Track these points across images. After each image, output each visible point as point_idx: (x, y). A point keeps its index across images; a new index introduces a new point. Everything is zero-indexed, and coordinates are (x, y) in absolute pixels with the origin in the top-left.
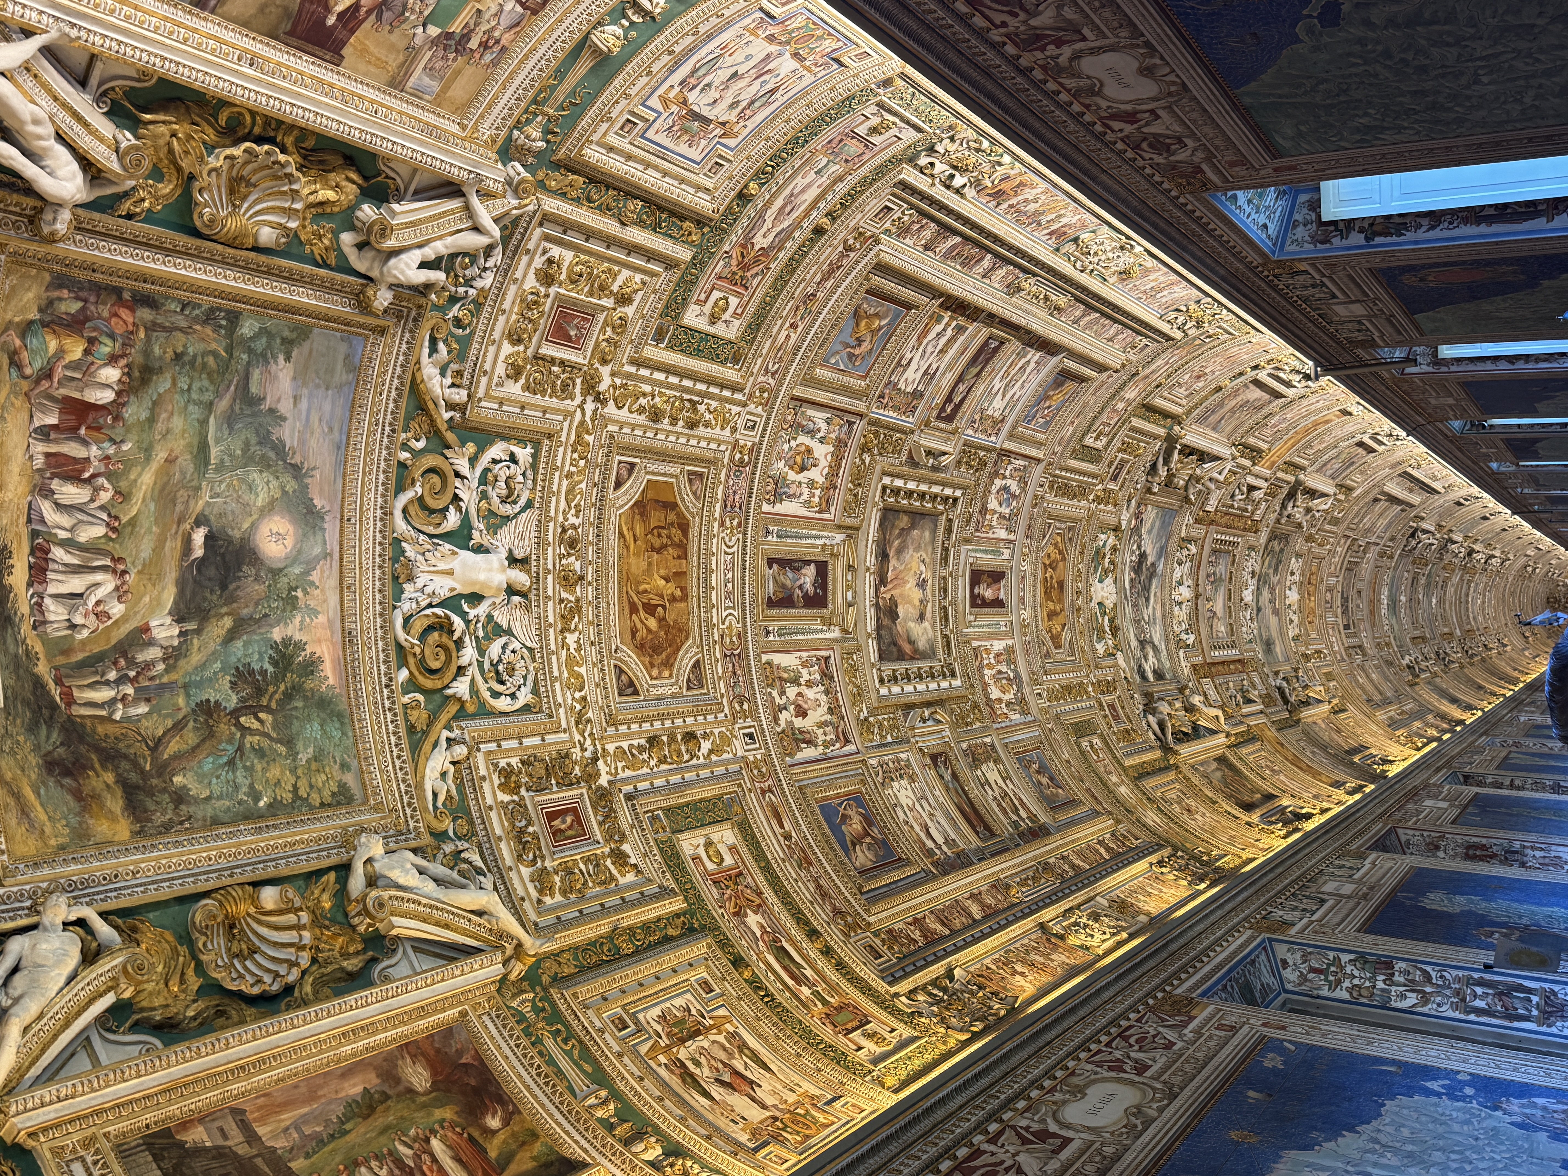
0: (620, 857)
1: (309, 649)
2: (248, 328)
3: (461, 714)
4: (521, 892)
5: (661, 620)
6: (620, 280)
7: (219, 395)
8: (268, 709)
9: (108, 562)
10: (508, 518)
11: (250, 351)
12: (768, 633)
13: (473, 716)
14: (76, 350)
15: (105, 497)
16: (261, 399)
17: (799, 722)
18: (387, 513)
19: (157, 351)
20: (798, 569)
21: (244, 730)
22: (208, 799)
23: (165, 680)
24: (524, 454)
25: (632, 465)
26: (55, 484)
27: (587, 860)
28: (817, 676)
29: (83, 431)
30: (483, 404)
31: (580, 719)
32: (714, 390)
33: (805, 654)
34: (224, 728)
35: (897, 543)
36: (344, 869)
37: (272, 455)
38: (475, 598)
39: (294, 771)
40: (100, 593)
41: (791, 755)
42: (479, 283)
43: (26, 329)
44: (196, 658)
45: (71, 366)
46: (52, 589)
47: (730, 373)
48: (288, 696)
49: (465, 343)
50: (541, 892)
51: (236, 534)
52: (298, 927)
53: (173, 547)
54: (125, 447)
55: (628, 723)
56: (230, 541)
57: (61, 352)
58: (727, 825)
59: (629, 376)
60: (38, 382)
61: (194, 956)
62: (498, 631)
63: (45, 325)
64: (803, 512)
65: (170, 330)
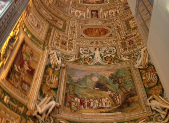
0: (135, 35)
1: (110, 75)
2: (68, 82)
3: (117, 56)
4: (141, 47)
5: (101, 31)
6: (57, 36)
7: (77, 86)
8: (118, 80)
9: (101, 100)
10: (90, 51)
11: (71, 82)
12: (102, 18)
13: (117, 54)
14: (73, 103)
15: (92, 100)
16: (77, 81)
17: (114, 13)
18: (91, 65)
19: (72, 93)
20: (93, 14)
21: (121, 82)
22: (131, 86)
23: (115, 92)
24: (81, 49)
25: (81, 35)
26: (91, 106)
27: (136, 39)
28: (107, 11)
29: (84, 103)
30: (75, 53)
31: (116, 41)
32: (70, 25)
33: (104, 13)
34: (121, 85)
35: (88, 1)
36: (139, 69)
37: (84, 80)
38: (101, 55)
39: (126, 76)
40: (105, 100)
41: (119, 14)
42: (60, 53)
43: (71, 109)
44: (112, 89)
46: (105, 106)
47: (67, 23)
48: (116, 77)
49: (67, 56)
50: (141, 45)
51: (95, 84)
52: (148, 74)
53: (98, 92)
54: (85, 97)
55: (116, 35)
56: (96, 85)
57: (74, 105)
58: (129, 22)
59: (69, 35)
60: (78, 108)
61: (153, 87)
62: (105, 52)
63: (70, 107)
64: (85, 13)
65: (70, 92)
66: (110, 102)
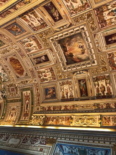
12: (38, 67)
17: (45, 78)
25: (6, 58)
27: (14, 93)
28: (49, 71)
33: (46, 68)
41: (42, 82)
58: (30, 91)
62: (4, 75)
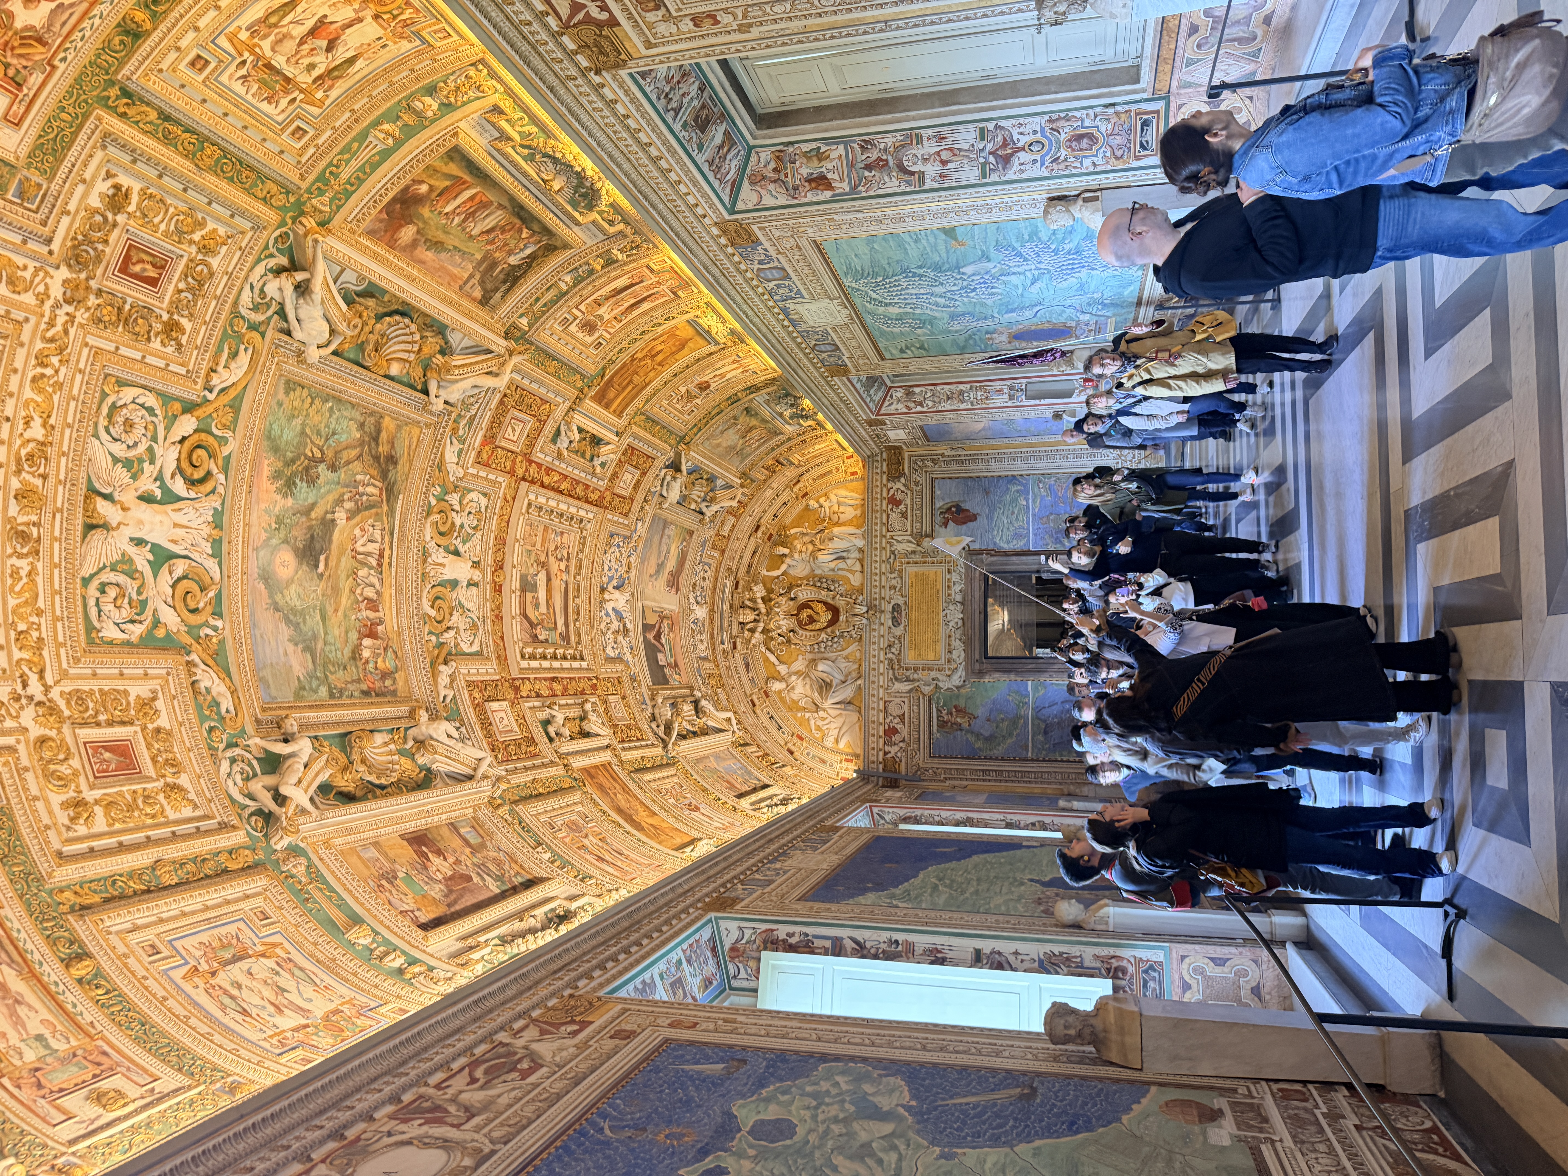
1: (274, 487)
3: (192, 406)
7: (323, 650)
11: (317, 679)
13: (177, 399)
15: (359, 590)
16: (303, 650)
19: (354, 669)
21: (321, 449)
26: (375, 597)
29: (369, 624)
30: (164, 672)
34: (330, 454)
37: (291, 617)
38: (147, 498)
39: (307, 415)
40: (362, 541)
43: (397, 669)
44: (331, 498)
45: (379, 655)
46: (377, 546)
48: (294, 461)
51: (305, 567)
53: (332, 563)
54: (354, 616)
56: (308, 564)
65: (353, 681)
66: (370, 521)
